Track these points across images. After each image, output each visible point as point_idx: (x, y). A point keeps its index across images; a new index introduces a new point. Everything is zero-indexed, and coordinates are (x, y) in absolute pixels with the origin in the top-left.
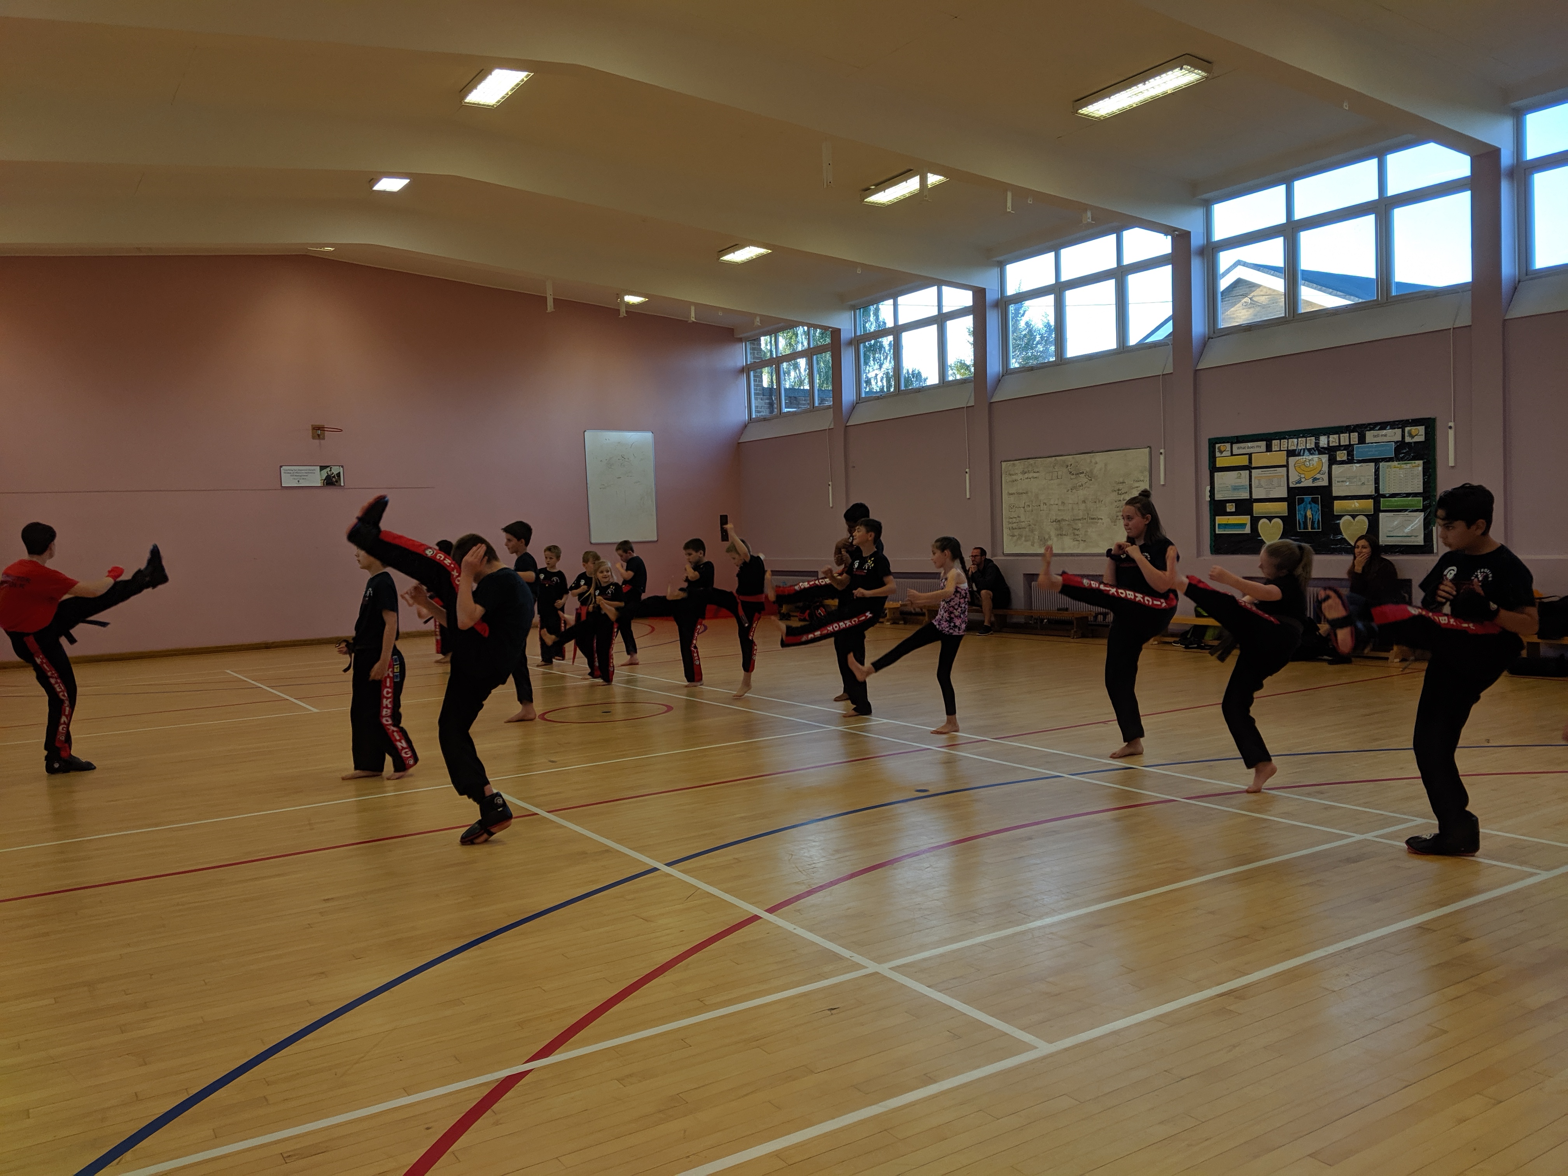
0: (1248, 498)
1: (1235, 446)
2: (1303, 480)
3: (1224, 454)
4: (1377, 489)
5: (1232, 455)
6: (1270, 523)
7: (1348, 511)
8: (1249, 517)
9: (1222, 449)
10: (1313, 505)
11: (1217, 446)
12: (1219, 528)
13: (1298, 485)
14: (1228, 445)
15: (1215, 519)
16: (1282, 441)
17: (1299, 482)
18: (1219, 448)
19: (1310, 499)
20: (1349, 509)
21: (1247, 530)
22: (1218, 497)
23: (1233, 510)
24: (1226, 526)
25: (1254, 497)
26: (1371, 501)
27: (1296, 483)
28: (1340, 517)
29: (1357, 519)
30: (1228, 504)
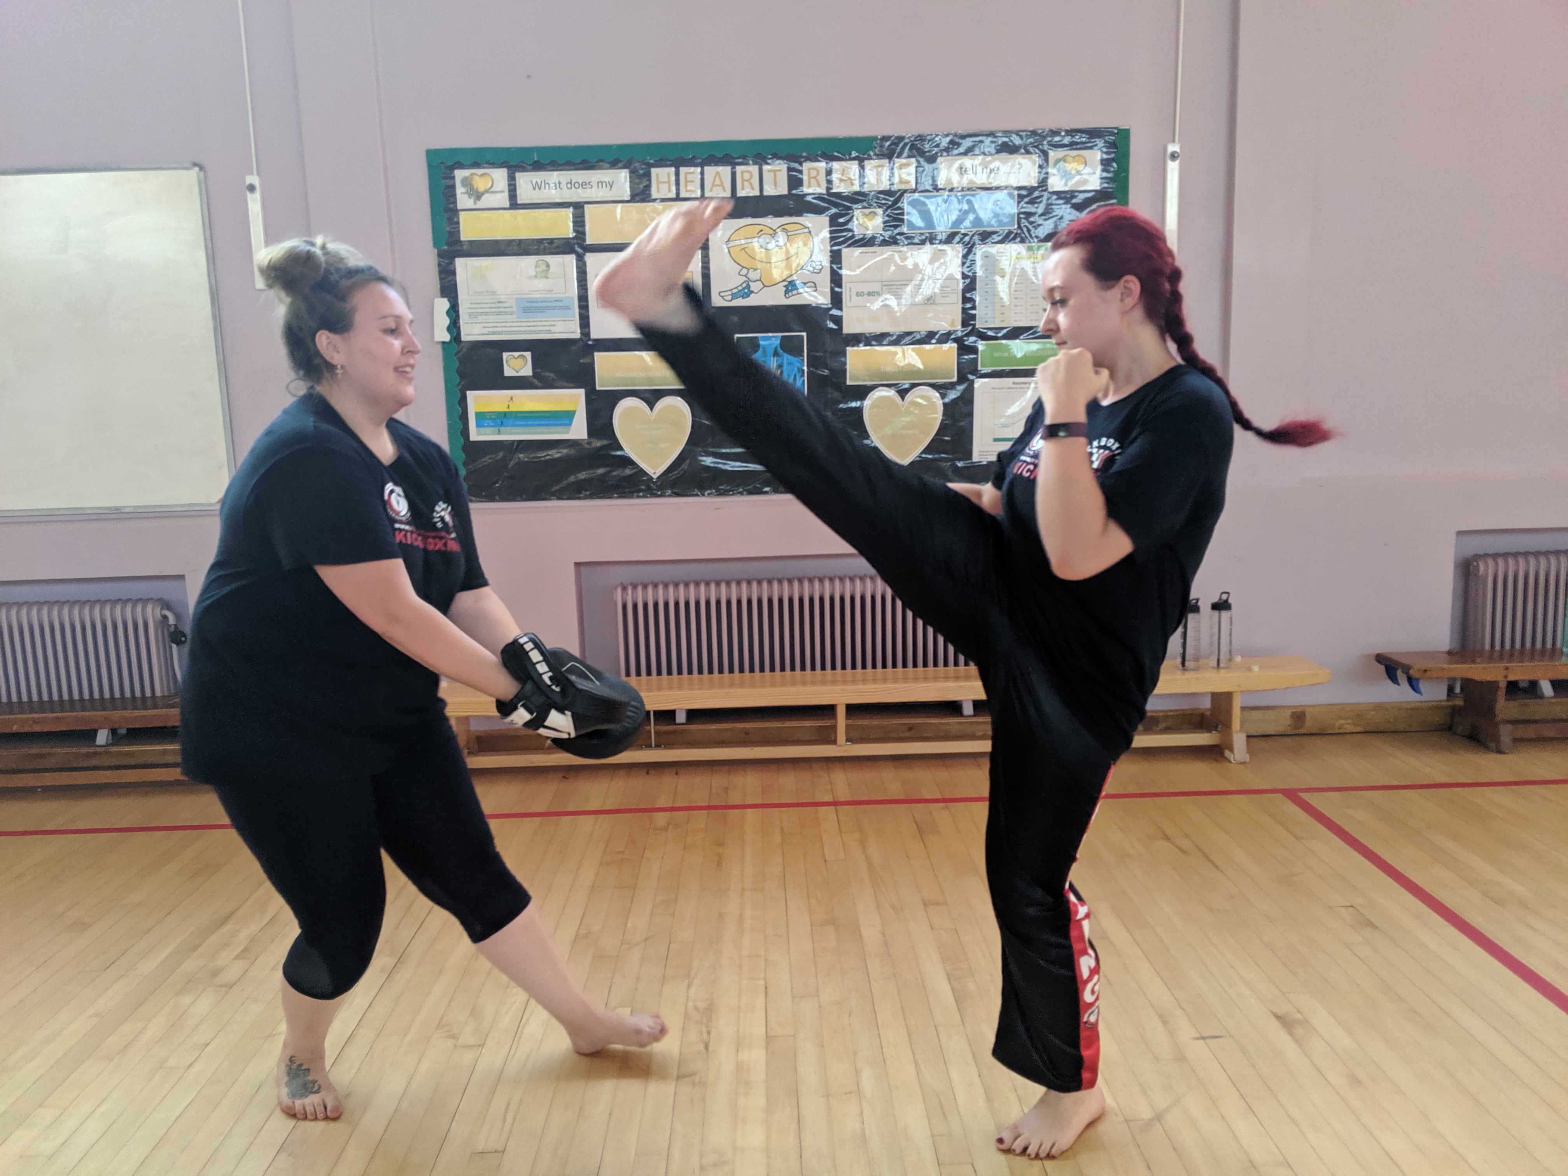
0: (577, 335)
1: (526, 181)
2: (754, 287)
3: (488, 200)
4: (968, 319)
5: (514, 204)
6: (652, 409)
7: (884, 375)
8: (582, 392)
9: (481, 184)
10: (786, 357)
11: (460, 174)
12: (479, 425)
13: (739, 302)
14: (500, 176)
15: (463, 401)
16: (683, 170)
17: (746, 292)
18: (466, 182)
19: (777, 342)
20: (889, 369)
21: (578, 430)
22: (471, 332)
23: (527, 371)
24: (503, 418)
25: (596, 333)
26: (951, 347)
27: (734, 296)
28: (862, 392)
29: (909, 397)
30: (505, 355)
